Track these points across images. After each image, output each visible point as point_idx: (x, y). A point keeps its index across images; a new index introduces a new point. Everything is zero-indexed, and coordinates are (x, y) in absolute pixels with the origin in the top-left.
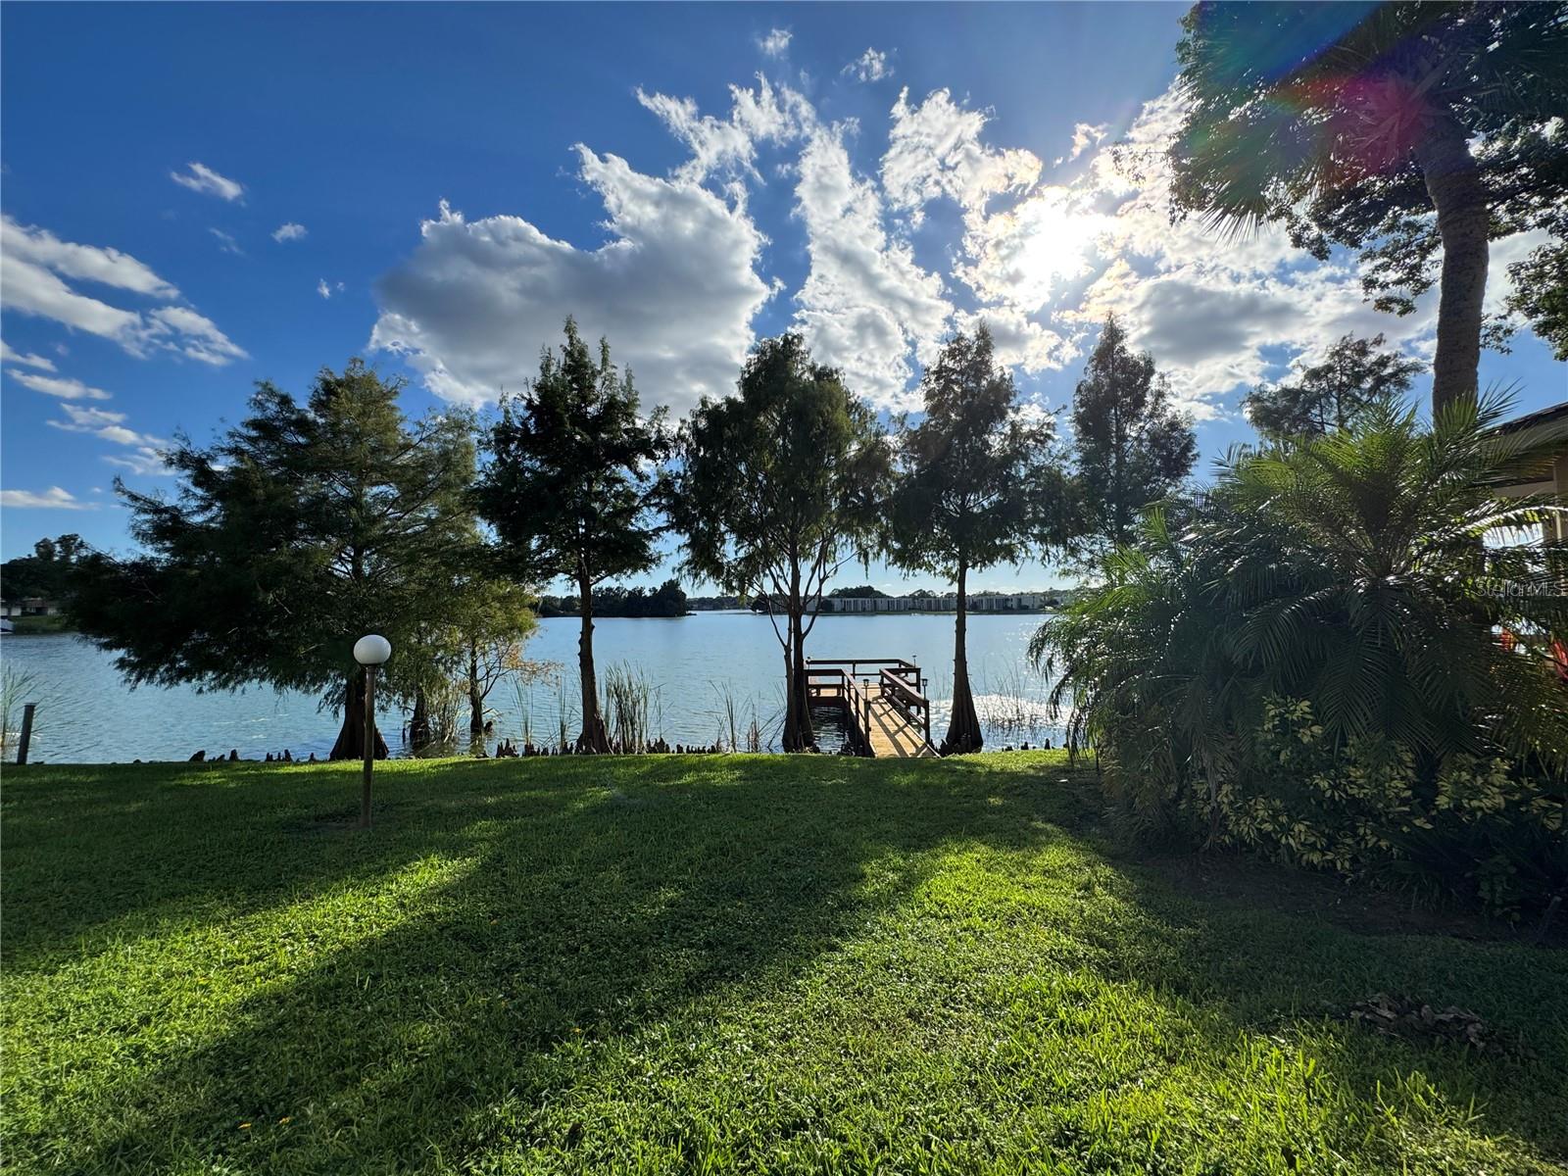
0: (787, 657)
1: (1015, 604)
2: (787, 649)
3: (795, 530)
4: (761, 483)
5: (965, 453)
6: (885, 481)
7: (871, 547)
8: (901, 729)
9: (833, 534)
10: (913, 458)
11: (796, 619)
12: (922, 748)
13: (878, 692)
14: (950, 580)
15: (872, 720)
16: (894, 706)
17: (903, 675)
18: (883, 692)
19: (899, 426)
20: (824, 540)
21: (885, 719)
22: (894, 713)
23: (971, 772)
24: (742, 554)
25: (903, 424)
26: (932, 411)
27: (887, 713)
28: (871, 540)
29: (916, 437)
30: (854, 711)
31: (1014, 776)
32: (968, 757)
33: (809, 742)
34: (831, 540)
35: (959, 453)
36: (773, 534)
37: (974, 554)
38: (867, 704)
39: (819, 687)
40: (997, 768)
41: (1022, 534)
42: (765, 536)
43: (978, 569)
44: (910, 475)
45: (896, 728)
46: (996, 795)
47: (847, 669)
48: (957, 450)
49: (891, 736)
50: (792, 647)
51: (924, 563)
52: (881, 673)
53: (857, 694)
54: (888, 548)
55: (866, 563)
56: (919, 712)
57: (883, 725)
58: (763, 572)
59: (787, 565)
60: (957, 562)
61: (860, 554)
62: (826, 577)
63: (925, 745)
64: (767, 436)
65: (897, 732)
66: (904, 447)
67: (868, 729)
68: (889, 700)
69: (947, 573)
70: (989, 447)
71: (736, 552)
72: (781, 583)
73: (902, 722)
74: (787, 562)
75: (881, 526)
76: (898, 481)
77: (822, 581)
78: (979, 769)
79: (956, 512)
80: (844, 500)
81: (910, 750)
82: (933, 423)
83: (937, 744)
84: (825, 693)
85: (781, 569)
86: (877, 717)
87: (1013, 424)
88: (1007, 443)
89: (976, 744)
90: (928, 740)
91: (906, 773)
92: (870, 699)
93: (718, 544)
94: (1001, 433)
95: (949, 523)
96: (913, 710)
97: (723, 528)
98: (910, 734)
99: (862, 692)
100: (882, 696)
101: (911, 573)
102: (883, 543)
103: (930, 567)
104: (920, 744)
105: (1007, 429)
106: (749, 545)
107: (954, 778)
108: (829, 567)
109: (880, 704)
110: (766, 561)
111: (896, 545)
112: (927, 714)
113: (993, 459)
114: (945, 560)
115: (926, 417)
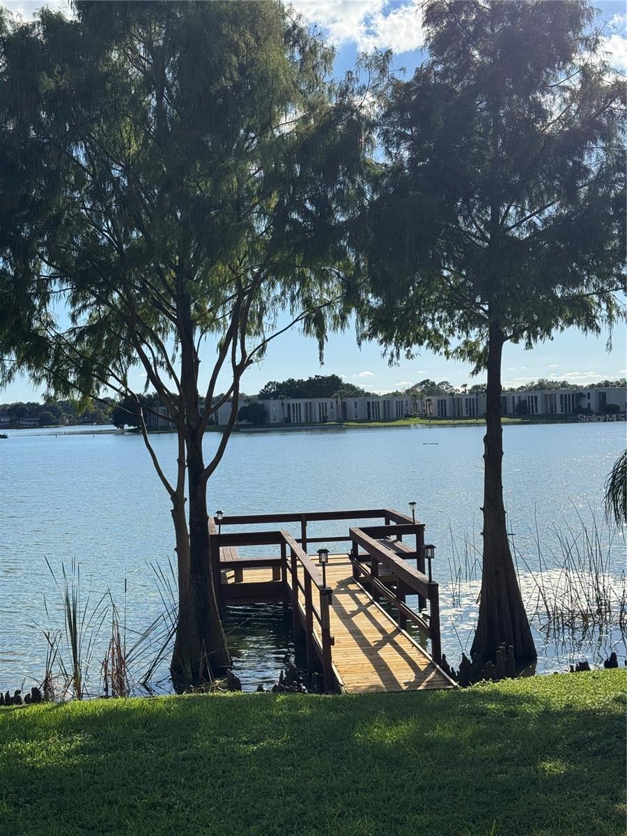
0: (177, 514)
1: (593, 403)
2: (177, 497)
3: (184, 273)
4: (116, 182)
5: (498, 126)
6: (353, 181)
7: (329, 304)
8: (388, 639)
9: (257, 280)
10: (403, 136)
11: (192, 442)
12: (427, 672)
13: (348, 571)
14: (474, 365)
15: (336, 624)
16: (377, 596)
17: (393, 538)
18: (357, 571)
19: (376, 74)
20: (241, 293)
21: (361, 622)
22: (376, 611)
23: (512, 714)
24: (83, 320)
25: (383, 70)
26: (438, 45)
27: (363, 609)
28: (329, 291)
29: (408, 95)
30: (303, 608)
31: (589, 718)
32: (509, 685)
33: (222, 668)
34: (254, 292)
35: (487, 127)
36: (144, 282)
37: (516, 315)
38: (327, 595)
39: (239, 566)
40: (558, 704)
41: (602, 276)
42: (127, 285)
43: (523, 342)
44: (397, 170)
45: (380, 637)
46: (555, 755)
47: (291, 531)
48: (485, 120)
49: (371, 651)
50: (186, 494)
51: (427, 334)
52: (353, 537)
53: (308, 577)
54: (360, 305)
55: (321, 335)
56: (422, 605)
57: (356, 633)
58: (128, 353)
59: (171, 342)
60: (486, 331)
61: (308, 318)
62: (246, 362)
63: (431, 666)
64: (126, 90)
65: (381, 644)
66: (386, 115)
67: (328, 641)
68: (368, 586)
69: (468, 351)
70: (542, 114)
71: (74, 318)
72: (163, 374)
73: (389, 625)
74: (172, 335)
75: (347, 266)
76: (375, 181)
77: (238, 370)
78: (528, 708)
79: (484, 238)
80: (279, 218)
81: (404, 676)
82: (439, 68)
83: (454, 663)
84: (250, 576)
85: (161, 349)
86: (346, 618)
87: (585, 71)
88: (574, 106)
89: (524, 660)
90: (438, 657)
91: (393, 721)
92: (332, 584)
93: (37, 302)
94: (565, 89)
95: (469, 258)
96: (412, 602)
97: (45, 270)
98: (405, 646)
99: (316, 572)
100: (356, 577)
101: (403, 352)
102: (351, 298)
103: (437, 342)
104: (422, 663)
105: (575, 82)
106: (98, 303)
107: (483, 726)
108: (252, 343)
109: (352, 594)
110: (132, 334)
111: (374, 301)
112: (435, 609)
113: (550, 137)
114: (464, 327)
115: (427, 58)
